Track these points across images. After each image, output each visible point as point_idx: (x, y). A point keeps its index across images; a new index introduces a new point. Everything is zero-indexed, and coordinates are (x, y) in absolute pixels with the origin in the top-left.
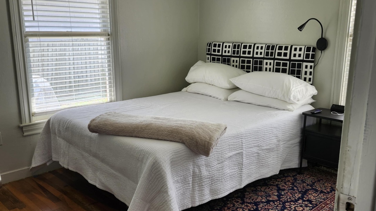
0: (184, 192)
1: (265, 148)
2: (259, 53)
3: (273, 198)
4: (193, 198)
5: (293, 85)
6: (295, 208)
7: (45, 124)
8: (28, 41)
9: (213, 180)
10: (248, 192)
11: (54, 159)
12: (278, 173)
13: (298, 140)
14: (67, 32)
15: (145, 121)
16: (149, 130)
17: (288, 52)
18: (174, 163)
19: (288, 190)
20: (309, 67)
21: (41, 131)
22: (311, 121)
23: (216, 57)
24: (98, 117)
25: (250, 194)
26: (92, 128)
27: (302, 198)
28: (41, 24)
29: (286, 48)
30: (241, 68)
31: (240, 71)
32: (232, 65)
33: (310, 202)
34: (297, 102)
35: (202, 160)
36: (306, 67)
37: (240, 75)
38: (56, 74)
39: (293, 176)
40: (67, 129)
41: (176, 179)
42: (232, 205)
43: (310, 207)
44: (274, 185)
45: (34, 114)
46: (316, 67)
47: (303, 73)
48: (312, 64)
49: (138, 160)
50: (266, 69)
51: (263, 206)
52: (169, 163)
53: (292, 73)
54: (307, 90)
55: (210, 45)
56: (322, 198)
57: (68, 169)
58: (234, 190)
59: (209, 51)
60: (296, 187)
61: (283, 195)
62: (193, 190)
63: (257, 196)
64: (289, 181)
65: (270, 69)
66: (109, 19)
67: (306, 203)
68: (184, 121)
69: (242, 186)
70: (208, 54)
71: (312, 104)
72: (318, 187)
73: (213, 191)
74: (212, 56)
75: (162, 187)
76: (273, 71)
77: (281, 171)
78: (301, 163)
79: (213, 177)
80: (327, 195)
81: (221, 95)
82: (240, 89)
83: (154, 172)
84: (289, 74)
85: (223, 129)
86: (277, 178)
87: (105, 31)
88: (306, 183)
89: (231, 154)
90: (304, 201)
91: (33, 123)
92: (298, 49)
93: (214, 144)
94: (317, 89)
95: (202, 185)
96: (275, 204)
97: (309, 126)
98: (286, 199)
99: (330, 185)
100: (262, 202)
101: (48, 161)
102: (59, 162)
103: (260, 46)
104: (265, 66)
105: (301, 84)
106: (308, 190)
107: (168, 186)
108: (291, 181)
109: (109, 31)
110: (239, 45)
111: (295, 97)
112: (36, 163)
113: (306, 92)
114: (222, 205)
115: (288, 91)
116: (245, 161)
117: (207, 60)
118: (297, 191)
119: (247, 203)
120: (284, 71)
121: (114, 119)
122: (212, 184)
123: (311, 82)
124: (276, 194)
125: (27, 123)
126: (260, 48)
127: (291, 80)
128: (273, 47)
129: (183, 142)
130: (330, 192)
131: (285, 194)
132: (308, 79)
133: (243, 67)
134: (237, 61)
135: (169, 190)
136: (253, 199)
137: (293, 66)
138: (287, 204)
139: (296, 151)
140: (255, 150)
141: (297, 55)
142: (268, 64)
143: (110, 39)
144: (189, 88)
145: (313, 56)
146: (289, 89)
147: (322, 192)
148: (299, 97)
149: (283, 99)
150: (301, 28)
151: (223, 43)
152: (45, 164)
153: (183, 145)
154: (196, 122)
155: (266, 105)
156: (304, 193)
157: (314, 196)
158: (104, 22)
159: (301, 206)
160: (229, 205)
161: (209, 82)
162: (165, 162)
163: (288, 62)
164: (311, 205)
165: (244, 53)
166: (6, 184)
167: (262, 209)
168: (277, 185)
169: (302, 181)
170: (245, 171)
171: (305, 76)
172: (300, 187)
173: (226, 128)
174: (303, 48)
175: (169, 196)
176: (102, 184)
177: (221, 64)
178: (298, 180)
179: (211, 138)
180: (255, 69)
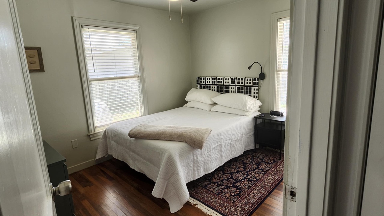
0: (188, 172)
1: (235, 139)
2: (227, 82)
3: (241, 169)
4: (194, 175)
5: (248, 101)
6: (254, 175)
7: (103, 132)
8: (91, 84)
9: (205, 163)
10: (226, 166)
11: (109, 154)
12: (243, 154)
13: (253, 133)
14: (115, 77)
15: (162, 129)
16: (165, 135)
17: (243, 81)
18: (181, 155)
19: (249, 163)
20: (256, 90)
21: (101, 137)
22: (259, 121)
23: (202, 85)
24: (134, 128)
25: (227, 168)
26: (131, 135)
27: (257, 168)
28: (99, 74)
29: (242, 79)
30: (217, 91)
31: (217, 93)
32: (212, 90)
33: (262, 170)
34: (251, 111)
35: (198, 151)
36: (254, 89)
37: (217, 96)
38: (110, 99)
39: (251, 154)
40: (116, 135)
41: (183, 165)
42: (217, 176)
43: (263, 173)
44: (241, 161)
45: (96, 127)
46: (259, 90)
47: (253, 93)
48: (257, 88)
49: (159, 154)
50: (232, 91)
51: (235, 175)
52: (178, 155)
53: (246, 93)
54: (256, 103)
55: (198, 78)
56: (269, 167)
57: (118, 160)
58: (218, 167)
59: (198, 82)
60: (253, 161)
61: (246, 167)
62: (194, 170)
63: (231, 169)
64: (249, 158)
65: (234, 91)
66: (139, 68)
67: (260, 171)
68: (186, 128)
69: (223, 164)
70: (197, 84)
71: (259, 111)
72: (266, 160)
73: (205, 170)
74: (200, 85)
75: (175, 171)
76: (236, 93)
77: (244, 152)
78: (255, 146)
79: (205, 161)
80: (272, 165)
81: (207, 108)
82: (218, 104)
83: (169, 162)
84: (245, 94)
85: (210, 132)
86: (243, 156)
87: (136, 74)
88: (259, 158)
89: (215, 146)
90: (259, 170)
91: (96, 132)
92: (249, 80)
93: (204, 141)
94: (261, 102)
95: (199, 167)
96: (242, 173)
97: (259, 124)
98: (248, 169)
99: (273, 158)
100: (235, 172)
101: (106, 155)
102: (112, 155)
103: (227, 78)
104: (231, 90)
105: (252, 100)
106: (261, 162)
107: (178, 170)
108: (251, 157)
109: (139, 74)
110: (215, 78)
111: (249, 108)
112: (99, 156)
113: (255, 105)
114: (211, 176)
115: (245, 104)
116: (223, 149)
117: (197, 88)
118: (254, 164)
119: (226, 173)
120: (242, 92)
121: (144, 129)
122: (205, 165)
123: (258, 98)
124: (243, 166)
125: (93, 132)
126: (227, 79)
127: (246, 98)
128: (235, 79)
129: (186, 142)
130: (273, 163)
131: (247, 166)
132: (255, 97)
133: (218, 91)
134: (214, 87)
135: (179, 172)
136: (229, 171)
137: (247, 89)
138: (249, 173)
139: (252, 139)
140: (229, 141)
141: (249, 83)
142: (233, 88)
143: (140, 79)
144: (188, 105)
145: (258, 83)
146: (246, 103)
147: (269, 163)
148: (252, 107)
149: (242, 109)
150: (249, 68)
151: (206, 77)
152: (105, 156)
153: (186, 143)
154: (193, 128)
155: (233, 113)
156: (259, 165)
157: (264, 166)
158: (136, 69)
159: (258, 173)
160: (215, 176)
161: (199, 101)
162: (176, 155)
163: (244, 87)
164: (263, 172)
165: (218, 82)
166: (81, 171)
167: (235, 177)
168: (243, 161)
169: (257, 157)
170: (224, 155)
171: (254, 95)
172: (256, 161)
173: (211, 131)
174: (252, 79)
175: (179, 176)
176: (139, 169)
177: (205, 89)
178: (255, 157)
179: (202, 138)
180: (225, 92)
